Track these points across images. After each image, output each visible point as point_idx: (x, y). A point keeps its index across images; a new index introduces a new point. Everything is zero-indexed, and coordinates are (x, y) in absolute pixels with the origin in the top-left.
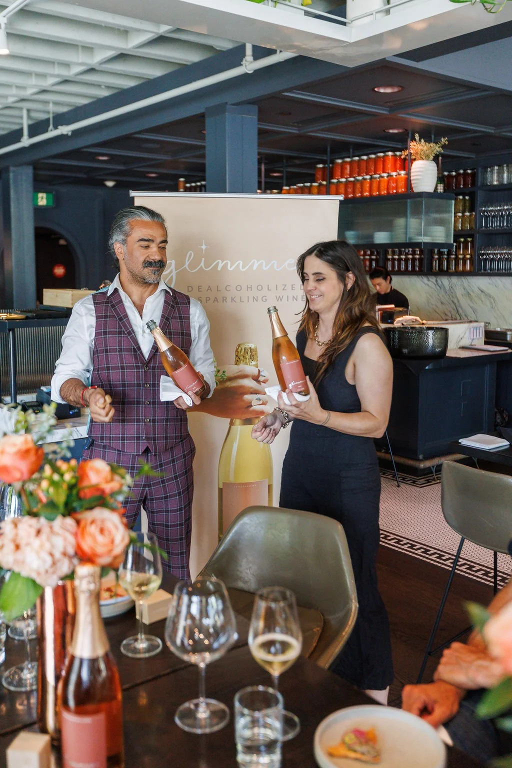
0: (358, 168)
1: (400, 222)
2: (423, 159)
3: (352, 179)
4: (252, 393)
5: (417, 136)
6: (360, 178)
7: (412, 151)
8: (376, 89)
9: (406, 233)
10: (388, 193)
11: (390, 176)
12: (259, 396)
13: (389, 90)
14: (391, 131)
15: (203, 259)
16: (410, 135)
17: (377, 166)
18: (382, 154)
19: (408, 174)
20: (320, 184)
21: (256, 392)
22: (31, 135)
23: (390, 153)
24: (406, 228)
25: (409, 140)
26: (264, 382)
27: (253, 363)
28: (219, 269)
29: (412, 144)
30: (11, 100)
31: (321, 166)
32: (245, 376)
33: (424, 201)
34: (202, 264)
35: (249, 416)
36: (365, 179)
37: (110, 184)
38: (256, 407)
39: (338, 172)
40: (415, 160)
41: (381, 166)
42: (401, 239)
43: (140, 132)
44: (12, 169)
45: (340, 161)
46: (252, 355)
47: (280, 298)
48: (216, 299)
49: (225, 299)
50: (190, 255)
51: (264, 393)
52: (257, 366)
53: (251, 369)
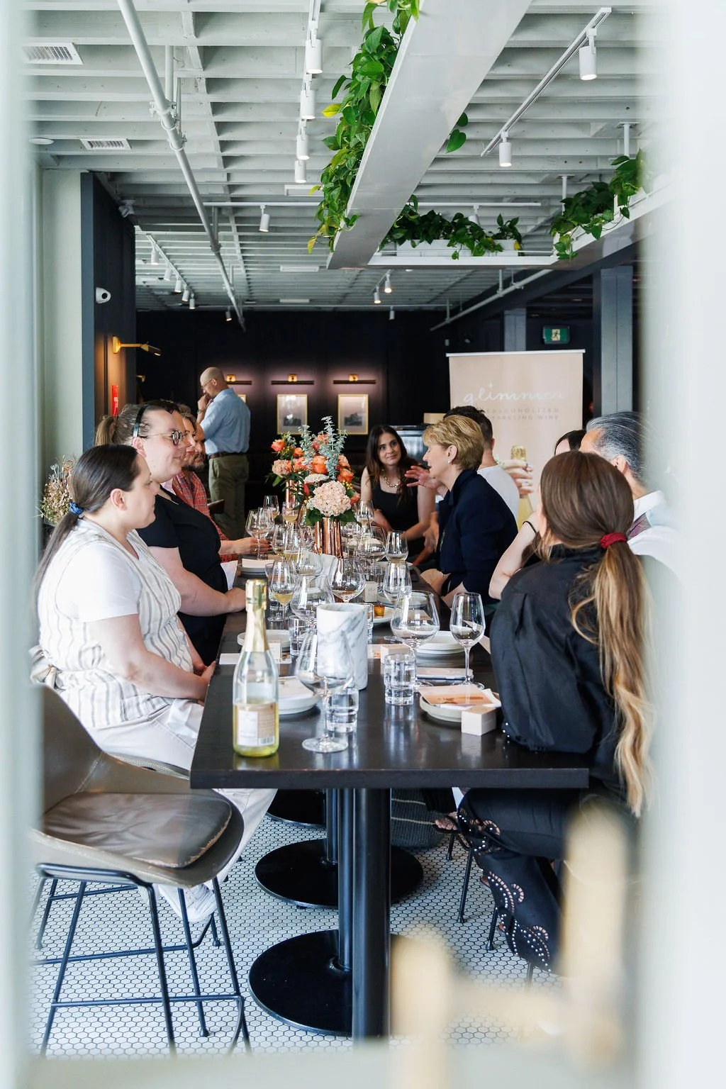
4: (522, 478)
12: (526, 480)
15: (490, 393)
21: (524, 478)
26: (531, 471)
27: (523, 458)
28: (501, 398)
32: (517, 467)
34: (490, 396)
38: (525, 487)
44: (506, 312)
46: (522, 453)
47: (541, 418)
48: (499, 418)
49: (504, 418)
50: (482, 391)
51: (531, 478)
52: (525, 461)
53: (521, 462)
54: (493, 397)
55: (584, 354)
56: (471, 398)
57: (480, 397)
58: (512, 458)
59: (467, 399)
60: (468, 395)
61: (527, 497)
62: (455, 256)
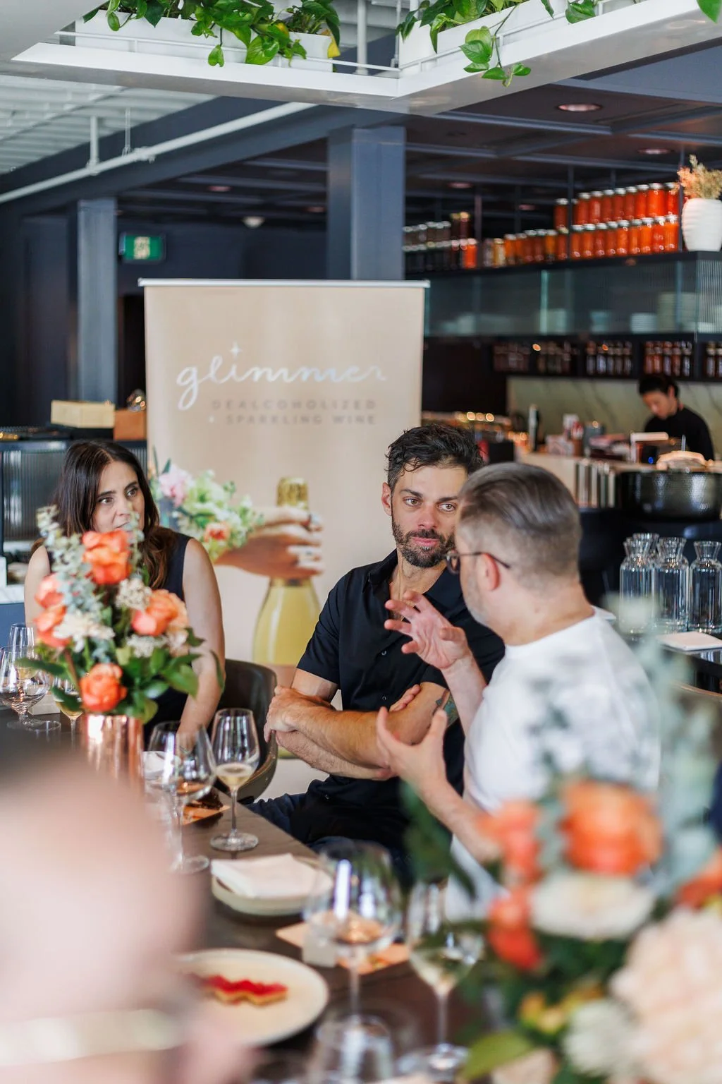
0: (613, 208)
1: (667, 298)
2: (700, 197)
3: (603, 226)
4: (299, 545)
5: (693, 160)
6: (614, 224)
7: (684, 184)
8: (563, 107)
9: (675, 317)
10: (652, 250)
11: (656, 223)
12: (309, 549)
13: (582, 108)
14: (650, 152)
15: (235, 365)
16: (682, 157)
17: (636, 205)
18: (644, 187)
19: (680, 220)
20: (560, 234)
21: (304, 543)
22: (103, 157)
23: (656, 186)
24: (675, 308)
25: (681, 164)
26: (318, 530)
27: (302, 504)
28: (256, 379)
29: (683, 173)
30: (68, 107)
31: (563, 201)
32: (289, 522)
33: (702, 265)
34: (233, 372)
35: (295, 575)
36: (620, 227)
37: (253, 222)
38: (306, 563)
39: (583, 213)
40: (690, 197)
41: (642, 206)
42: (669, 327)
43: (254, 158)
44: (82, 204)
45: (585, 196)
46: (300, 493)
47: (338, 419)
48: (251, 419)
49: (263, 419)
50: (217, 361)
51: (317, 545)
52: (306, 508)
53: (296, 511)
54: (239, 373)
55: (426, 289)
56: (194, 376)
57: (212, 374)
58: (280, 501)
59: (183, 380)
60: (186, 370)
61: (310, 585)
62: (215, 59)
